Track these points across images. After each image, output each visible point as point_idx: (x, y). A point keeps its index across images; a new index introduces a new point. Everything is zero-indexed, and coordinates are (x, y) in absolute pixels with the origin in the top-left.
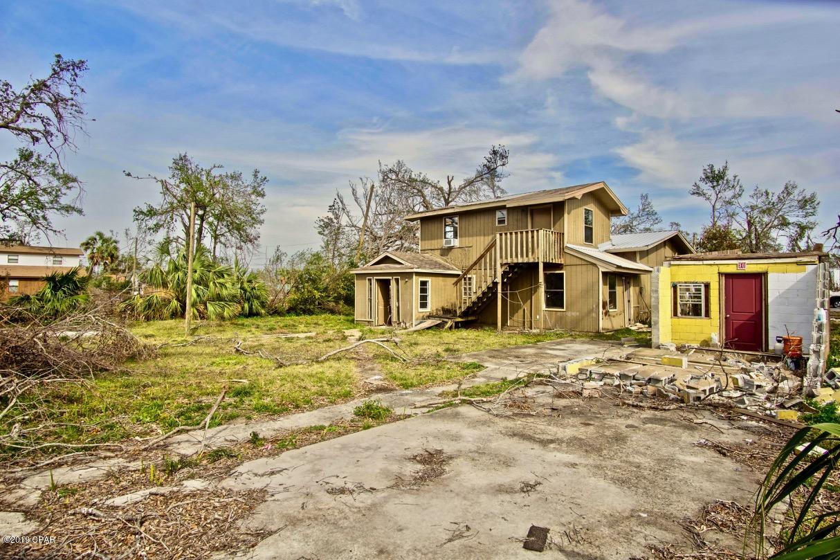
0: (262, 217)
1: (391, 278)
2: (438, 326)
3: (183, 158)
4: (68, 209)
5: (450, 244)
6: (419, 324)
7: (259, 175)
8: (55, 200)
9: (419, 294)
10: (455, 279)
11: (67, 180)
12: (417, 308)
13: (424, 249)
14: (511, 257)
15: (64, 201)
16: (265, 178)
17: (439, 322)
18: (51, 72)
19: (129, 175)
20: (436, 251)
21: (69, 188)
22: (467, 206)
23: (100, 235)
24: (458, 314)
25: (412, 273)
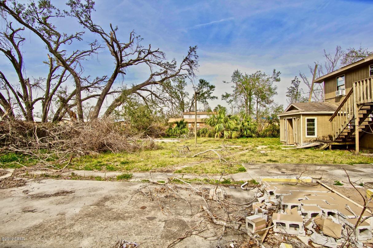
0: (276, 91)
1: (292, 118)
2: (317, 147)
3: (237, 72)
4: (213, 98)
5: (339, 94)
6: (307, 144)
7: (276, 72)
8: (209, 96)
9: (306, 127)
10: (330, 117)
11: (212, 87)
12: (304, 135)
13: (326, 99)
14: (363, 99)
15: (212, 95)
16: (279, 72)
17: (318, 144)
18: (188, 54)
19: (225, 82)
20: (333, 99)
21: (213, 90)
22: (345, 67)
23: (219, 106)
24: (334, 140)
25: (300, 114)
